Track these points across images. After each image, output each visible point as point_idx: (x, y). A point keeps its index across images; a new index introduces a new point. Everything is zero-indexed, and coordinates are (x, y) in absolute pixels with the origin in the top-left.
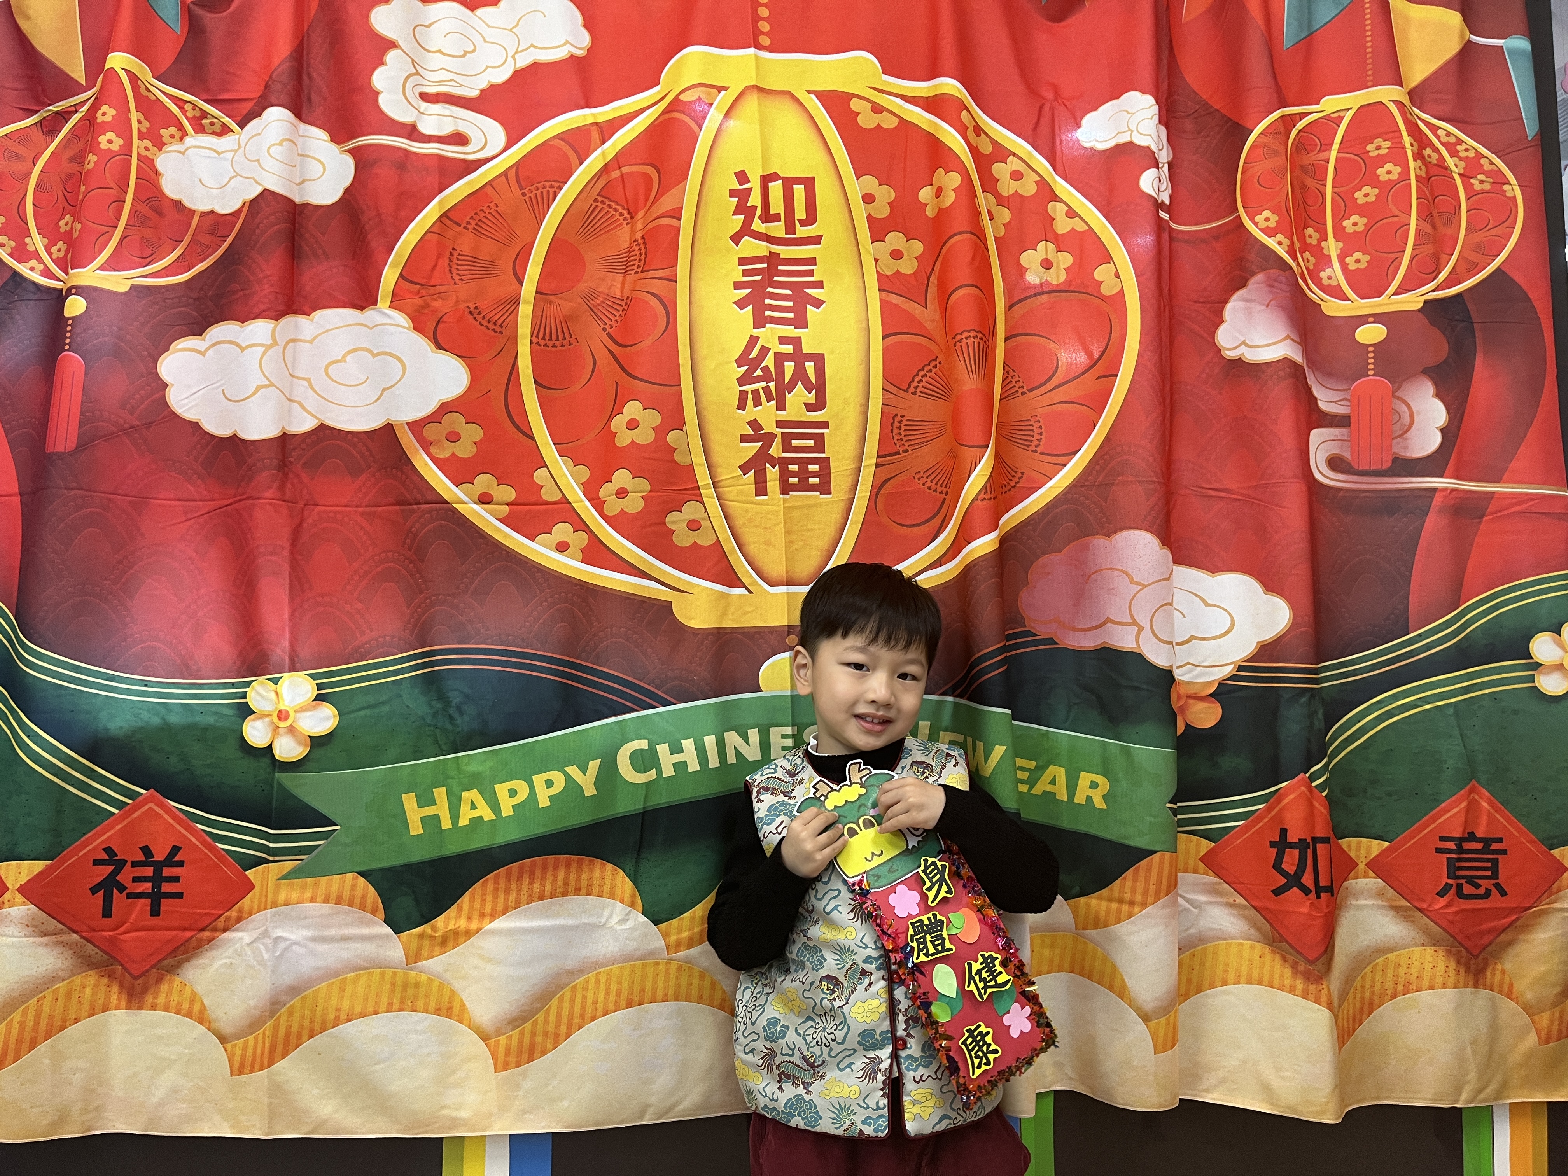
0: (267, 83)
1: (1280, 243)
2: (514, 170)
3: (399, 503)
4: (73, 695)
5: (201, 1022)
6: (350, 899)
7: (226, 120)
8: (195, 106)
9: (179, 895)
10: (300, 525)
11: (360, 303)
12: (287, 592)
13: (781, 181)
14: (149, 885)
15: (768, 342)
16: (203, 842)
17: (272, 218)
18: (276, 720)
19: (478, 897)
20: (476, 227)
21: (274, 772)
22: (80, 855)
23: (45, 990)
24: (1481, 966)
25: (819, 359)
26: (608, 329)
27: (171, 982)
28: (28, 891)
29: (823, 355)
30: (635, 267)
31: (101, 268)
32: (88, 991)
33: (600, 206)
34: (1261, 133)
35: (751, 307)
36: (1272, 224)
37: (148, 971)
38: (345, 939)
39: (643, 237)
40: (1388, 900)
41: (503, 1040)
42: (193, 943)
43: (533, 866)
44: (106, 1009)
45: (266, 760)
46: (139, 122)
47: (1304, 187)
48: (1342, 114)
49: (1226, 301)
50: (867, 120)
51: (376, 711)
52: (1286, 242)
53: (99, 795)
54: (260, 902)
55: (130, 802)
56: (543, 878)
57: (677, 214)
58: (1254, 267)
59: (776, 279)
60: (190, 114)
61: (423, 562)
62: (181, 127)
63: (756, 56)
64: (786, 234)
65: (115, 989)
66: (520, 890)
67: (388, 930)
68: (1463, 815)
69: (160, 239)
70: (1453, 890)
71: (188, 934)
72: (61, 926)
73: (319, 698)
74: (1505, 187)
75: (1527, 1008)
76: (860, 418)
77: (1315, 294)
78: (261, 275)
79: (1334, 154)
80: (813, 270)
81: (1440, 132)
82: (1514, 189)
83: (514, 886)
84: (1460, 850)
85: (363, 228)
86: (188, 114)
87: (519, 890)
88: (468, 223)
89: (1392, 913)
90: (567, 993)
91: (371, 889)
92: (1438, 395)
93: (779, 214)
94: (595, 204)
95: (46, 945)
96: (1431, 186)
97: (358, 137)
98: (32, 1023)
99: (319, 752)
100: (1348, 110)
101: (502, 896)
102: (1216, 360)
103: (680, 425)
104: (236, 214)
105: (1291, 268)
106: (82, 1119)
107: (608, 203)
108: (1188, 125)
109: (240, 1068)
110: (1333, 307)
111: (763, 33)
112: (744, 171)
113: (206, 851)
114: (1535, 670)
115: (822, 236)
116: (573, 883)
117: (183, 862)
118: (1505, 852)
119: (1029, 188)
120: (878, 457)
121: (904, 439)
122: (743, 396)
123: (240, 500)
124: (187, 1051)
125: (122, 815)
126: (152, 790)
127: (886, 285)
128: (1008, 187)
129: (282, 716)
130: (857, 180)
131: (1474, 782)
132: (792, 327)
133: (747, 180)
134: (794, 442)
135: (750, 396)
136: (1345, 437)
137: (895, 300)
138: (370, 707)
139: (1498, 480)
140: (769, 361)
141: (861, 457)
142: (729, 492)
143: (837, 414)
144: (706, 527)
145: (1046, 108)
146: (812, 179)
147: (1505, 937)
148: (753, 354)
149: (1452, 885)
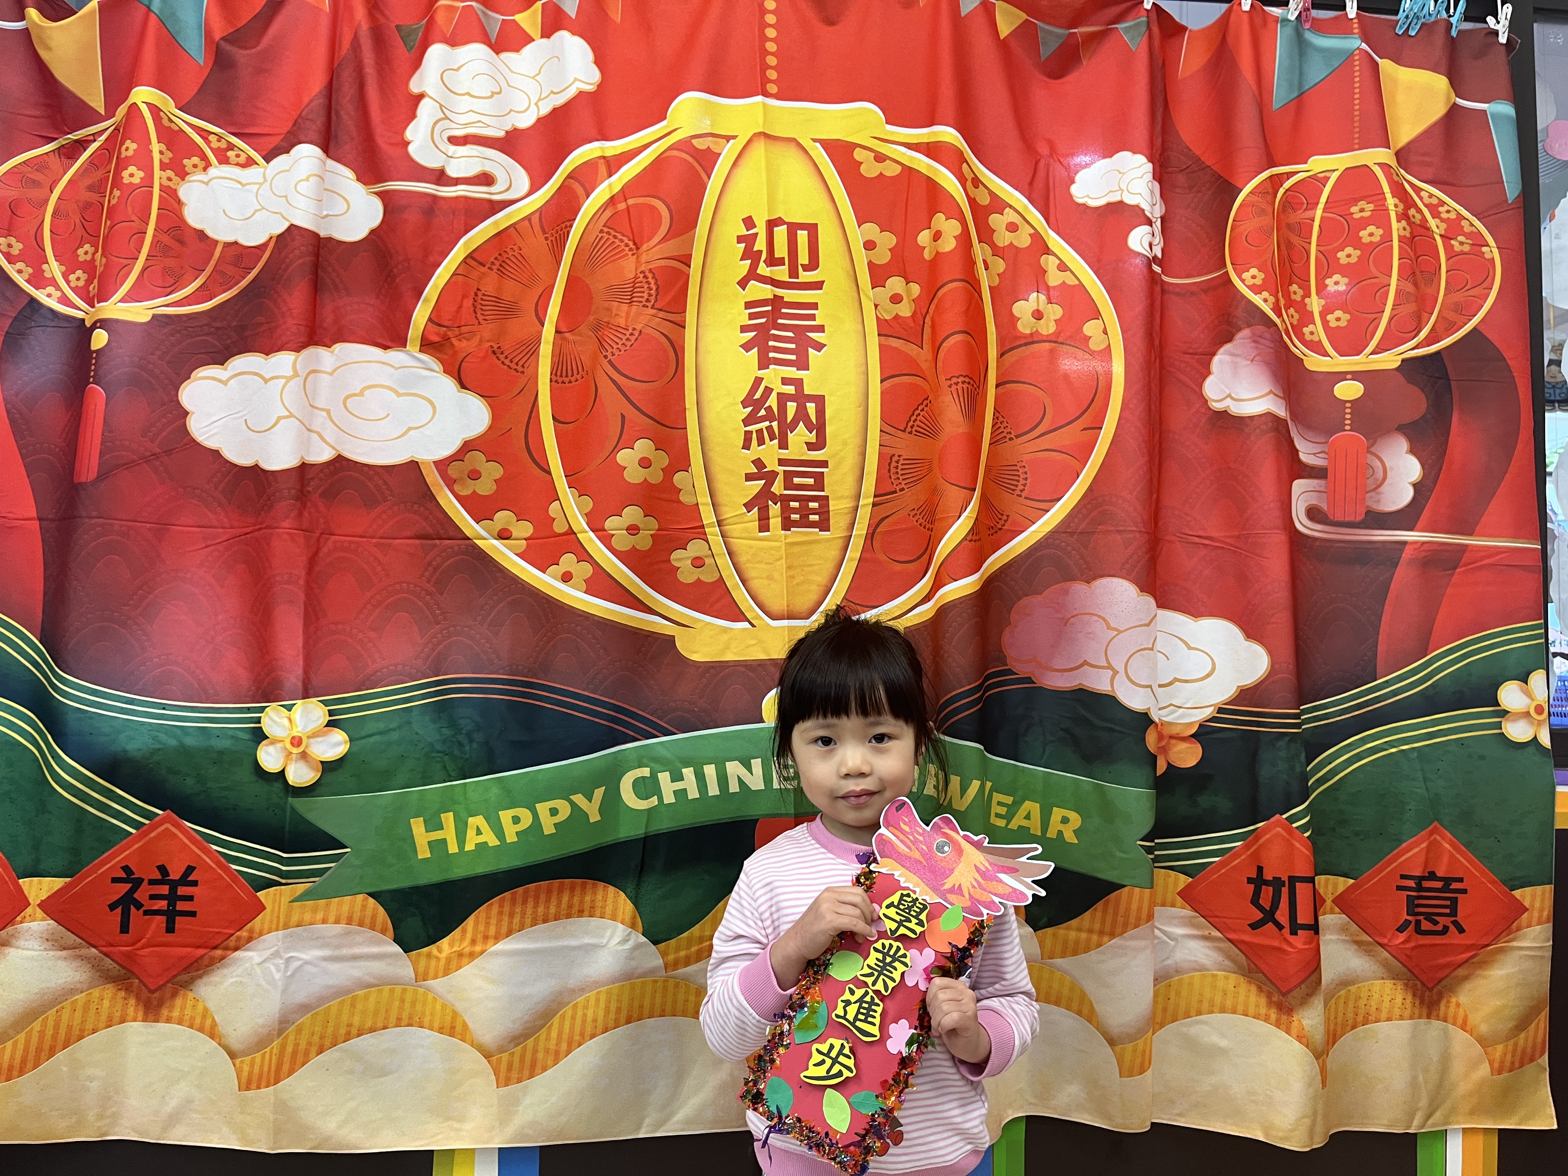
0: (296, 119)
1: (1265, 300)
2: (537, 214)
3: (419, 537)
4: (91, 718)
5: (212, 1037)
6: (360, 920)
7: (251, 152)
8: (219, 138)
9: (193, 914)
10: (316, 553)
11: (385, 343)
12: (302, 621)
13: (785, 226)
14: (164, 903)
15: (772, 383)
16: (218, 863)
17: (300, 252)
18: (289, 746)
19: (482, 920)
20: (500, 268)
21: (286, 796)
22: (99, 872)
23: (64, 1001)
24: (1435, 998)
25: (820, 401)
26: (609, 357)
27: (185, 997)
28: (49, 907)
29: (824, 396)
31: (122, 300)
32: (106, 1003)
33: (606, 236)
34: (1251, 192)
35: (756, 349)
36: (1258, 281)
37: (164, 985)
38: (355, 958)
40: (1351, 935)
41: (505, 1057)
42: (206, 960)
43: (538, 889)
44: (122, 1021)
45: (279, 784)
46: (161, 152)
47: (1290, 245)
48: (1328, 174)
49: (1214, 354)
50: (870, 169)
51: (386, 737)
52: (1272, 299)
53: (118, 815)
54: (271, 922)
55: (147, 822)
56: (548, 901)
57: (686, 260)
58: (1240, 323)
59: (780, 321)
60: (214, 145)
61: (441, 594)
62: (204, 157)
63: (764, 104)
64: (789, 277)
65: (132, 1001)
66: (525, 914)
67: (397, 949)
68: (1424, 853)
69: (182, 268)
70: (1412, 925)
71: (201, 952)
72: (79, 940)
73: (330, 724)
74: (1484, 249)
75: (1481, 1040)
76: (858, 459)
77: (1298, 349)
78: (285, 308)
79: (1319, 213)
80: (815, 314)
81: (1423, 194)
82: (1492, 251)
83: (518, 910)
84: (1419, 888)
85: (393, 270)
86: (212, 145)
87: (523, 914)
88: (492, 263)
89: (1355, 947)
90: (568, 1010)
91: (381, 910)
92: (1412, 451)
93: (784, 258)
94: (602, 233)
95: (66, 959)
96: (1413, 246)
97: (388, 181)
98: (51, 1033)
99: (331, 777)
100: (1334, 171)
101: (506, 918)
102: (1203, 410)
103: (684, 464)
104: (262, 247)
105: (1276, 325)
106: (99, 1124)
107: (613, 233)
108: (1181, 179)
109: (247, 1084)
110: (1314, 362)
111: (771, 81)
112: (750, 217)
113: (220, 871)
114: (1503, 717)
115: (823, 282)
116: (577, 906)
117: (197, 881)
118: (1464, 891)
119: (1023, 240)
120: (875, 496)
121: (901, 478)
122: (748, 436)
123: (259, 529)
124: (200, 1064)
125: (139, 835)
126: (168, 811)
127: (886, 329)
128: (1003, 238)
129: (295, 742)
130: (859, 227)
131: (1436, 823)
132: (795, 369)
133: (754, 226)
134: (796, 480)
135: (754, 435)
136: (1322, 489)
137: (895, 343)
138: (380, 733)
139: (1470, 533)
140: (772, 402)
141: (858, 497)
142: (733, 529)
143: (836, 454)
144: (709, 565)
145: (1042, 164)
146: (815, 226)
147: (1461, 972)
148: (758, 396)
149: (1411, 922)
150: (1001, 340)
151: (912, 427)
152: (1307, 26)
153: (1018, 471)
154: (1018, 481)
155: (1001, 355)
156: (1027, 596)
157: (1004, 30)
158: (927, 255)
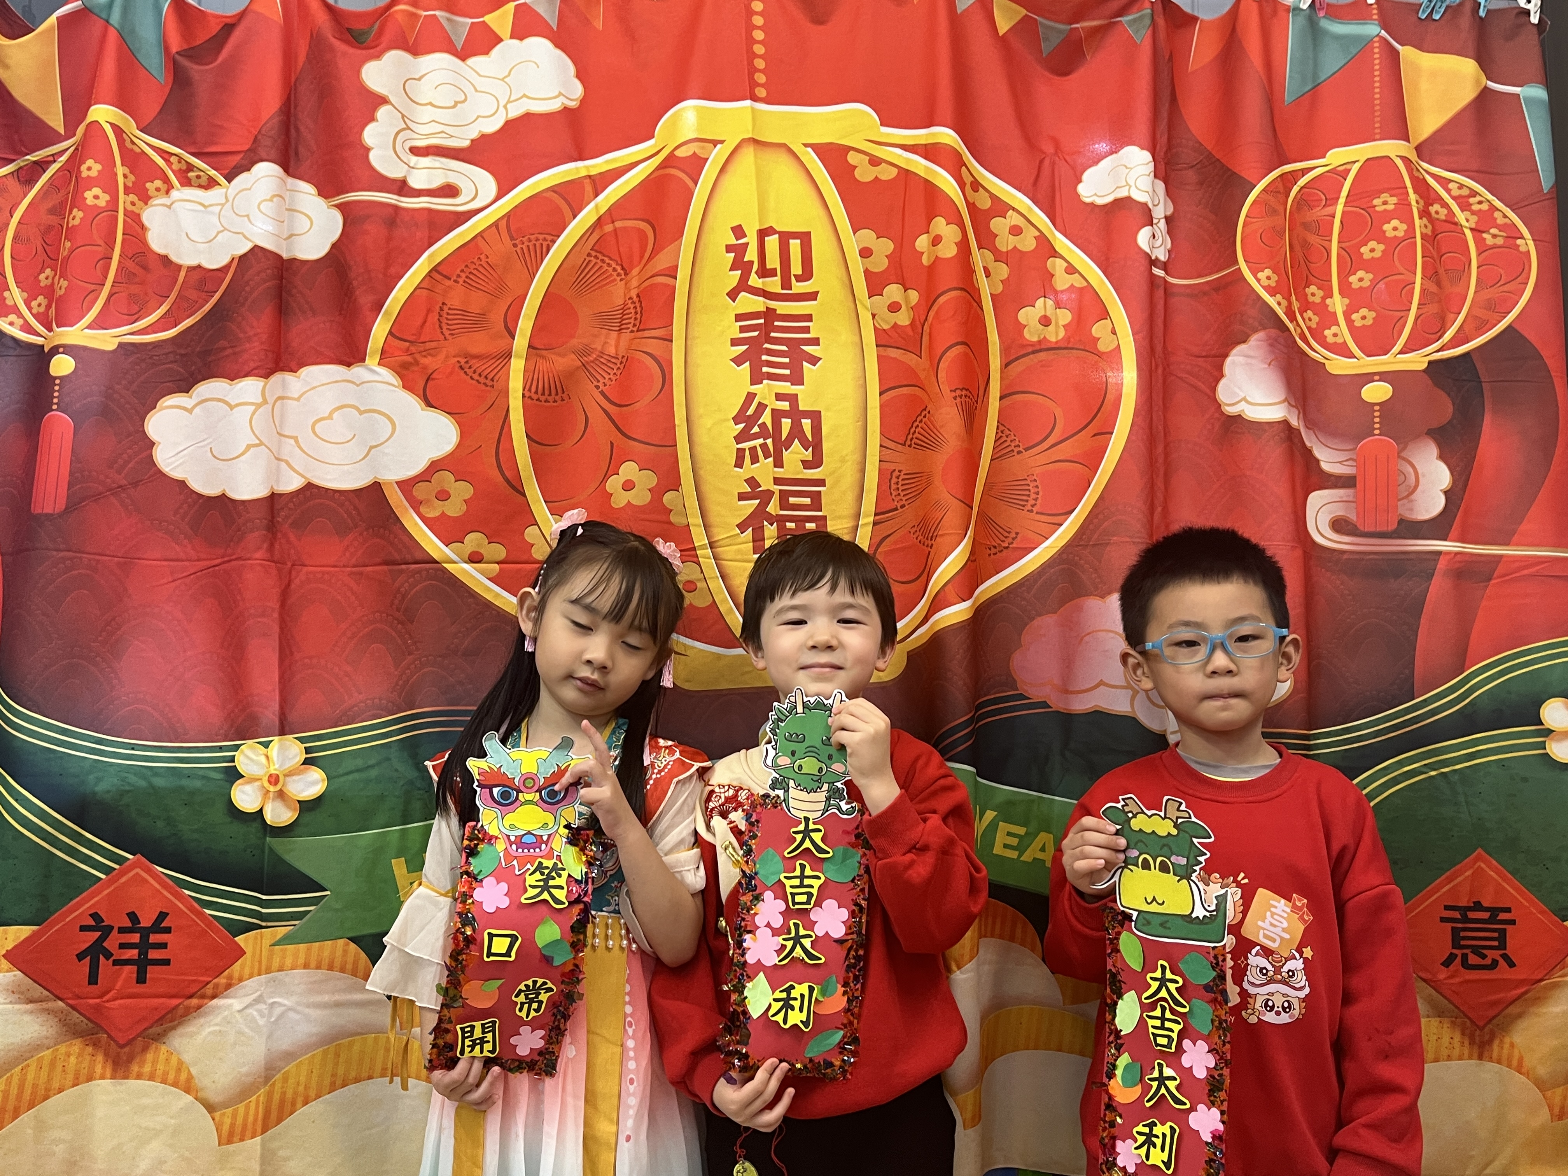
0: (256, 136)
1: (1279, 302)
2: (504, 221)
3: (386, 563)
4: (61, 758)
5: (187, 1091)
6: (341, 966)
7: (212, 173)
8: (180, 159)
9: (167, 962)
10: (289, 585)
11: (348, 360)
12: (277, 655)
13: (777, 236)
14: (136, 952)
15: (766, 399)
16: (192, 909)
17: (263, 275)
18: (266, 784)
20: (467, 280)
21: (265, 836)
22: (67, 920)
23: (29, 1058)
24: (1487, 1037)
25: (816, 417)
26: (602, 387)
27: (157, 1051)
28: (15, 957)
29: (820, 412)
30: (630, 326)
31: (89, 327)
32: (73, 1059)
33: (594, 261)
34: (1264, 190)
35: (748, 363)
36: (1274, 282)
37: (134, 1039)
38: (340, 1004)
39: (638, 296)
42: (180, 1011)
44: (90, 1079)
45: (257, 825)
46: (125, 176)
47: (1306, 245)
48: (1348, 167)
49: (1226, 356)
50: (865, 173)
51: (364, 775)
52: (1285, 303)
53: (87, 860)
54: (252, 967)
55: (116, 866)
57: (672, 273)
58: (1254, 325)
59: (773, 334)
60: (176, 166)
61: (412, 622)
62: (166, 180)
63: (753, 109)
64: (782, 289)
65: (100, 1058)
68: (1469, 882)
69: (146, 294)
70: (1459, 959)
71: (175, 1002)
72: (46, 993)
73: (307, 762)
74: (1518, 241)
75: (1541, 1085)
76: (858, 476)
77: (1317, 352)
78: (251, 333)
79: (1340, 208)
80: (809, 327)
81: (1450, 185)
82: (1527, 244)
84: (1465, 919)
85: (351, 283)
86: (174, 167)
88: (458, 276)
91: (363, 955)
92: (1442, 457)
93: (775, 269)
94: (588, 259)
95: (32, 1012)
96: (1438, 244)
97: (347, 192)
98: (16, 1092)
99: (308, 817)
100: (1355, 162)
102: (1216, 415)
103: (674, 483)
104: (225, 269)
105: (1290, 329)
107: (601, 257)
109: (228, 1137)
110: (1338, 365)
111: (759, 85)
112: (740, 226)
113: (194, 917)
114: (1547, 736)
115: (817, 292)
117: (170, 928)
118: (1513, 922)
119: (1027, 243)
120: (876, 515)
121: (902, 494)
122: (740, 453)
123: (229, 561)
124: (173, 1121)
125: (109, 880)
126: (139, 855)
127: (883, 339)
128: (1006, 242)
129: (273, 780)
130: (854, 234)
131: (1479, 850)
132: (789, 384)
133: (744, 235)
134: (792, 500)
135: (747, 453)
136: (1351, 499)
137: (893, 353)
138: (358, 771)
139: (1506, 543)
140: (766, 418)
141: (858, 516)
142: (726, 552)
143: (834, 472)
144: (702, 589)
145: (1047, 162)
146: (809, 234)
147: (1513, 1010)
148: (750, 412)
149: (1456, 956)
150: (1005, 350)
151: (911, 440)
152: (1322, 14)
153: (1029, 485)
154: (1029, 496)
155: (1006, 365)
156: (1040, 615)
157: (1003, 25)
158: (925, 260)
